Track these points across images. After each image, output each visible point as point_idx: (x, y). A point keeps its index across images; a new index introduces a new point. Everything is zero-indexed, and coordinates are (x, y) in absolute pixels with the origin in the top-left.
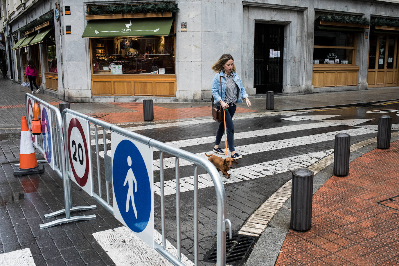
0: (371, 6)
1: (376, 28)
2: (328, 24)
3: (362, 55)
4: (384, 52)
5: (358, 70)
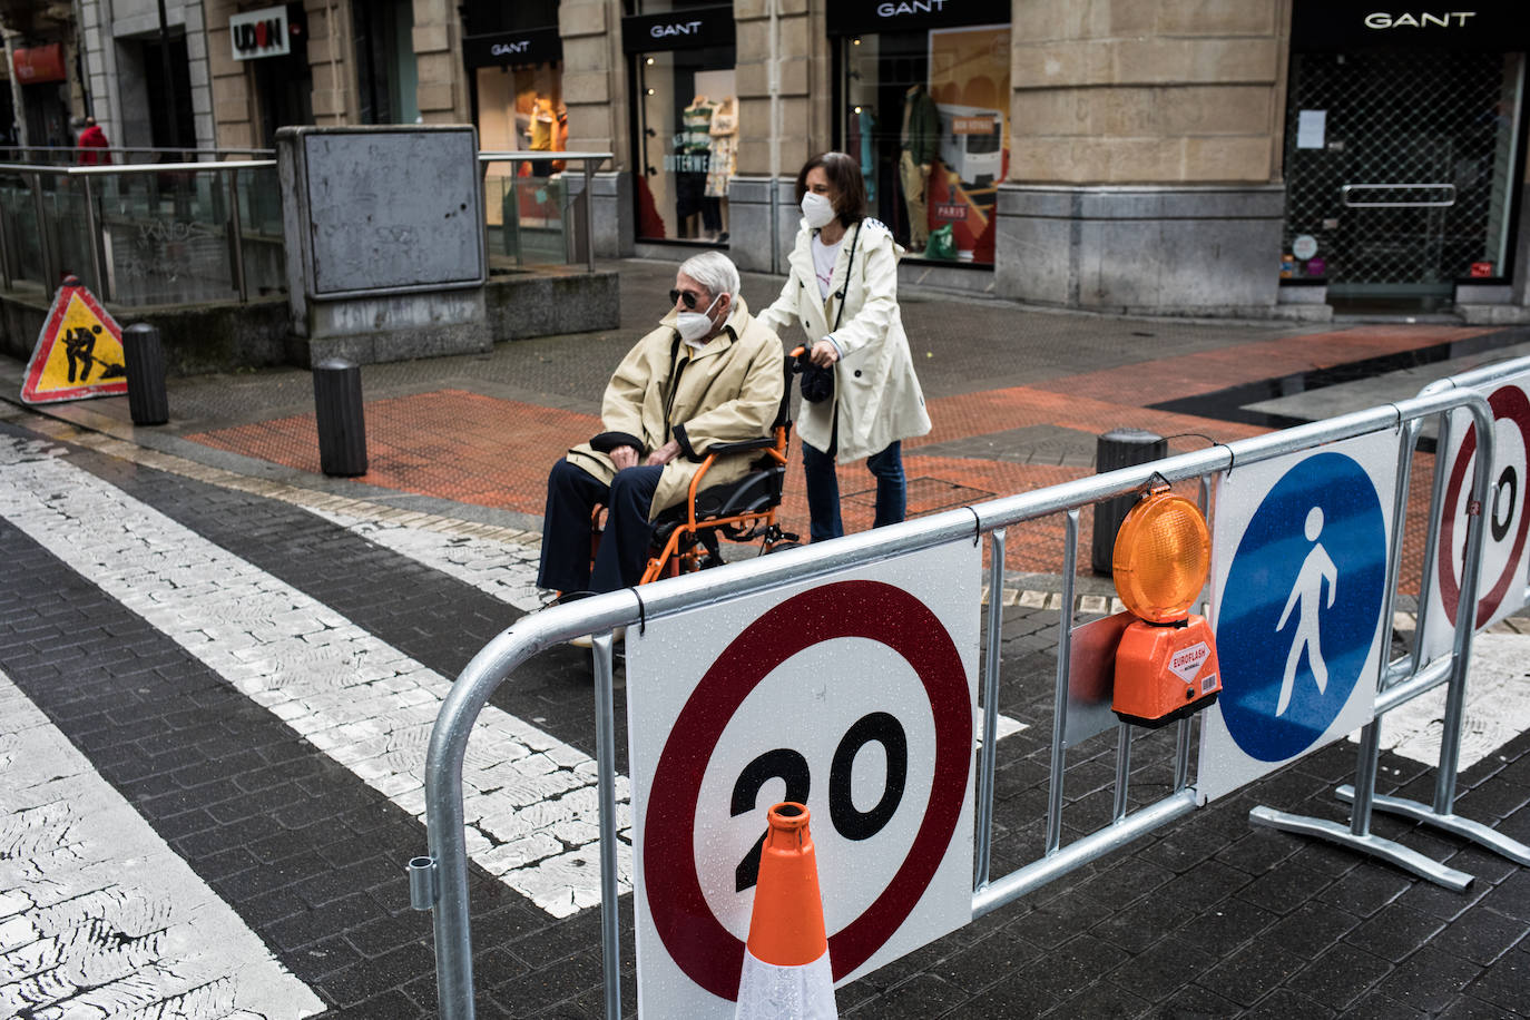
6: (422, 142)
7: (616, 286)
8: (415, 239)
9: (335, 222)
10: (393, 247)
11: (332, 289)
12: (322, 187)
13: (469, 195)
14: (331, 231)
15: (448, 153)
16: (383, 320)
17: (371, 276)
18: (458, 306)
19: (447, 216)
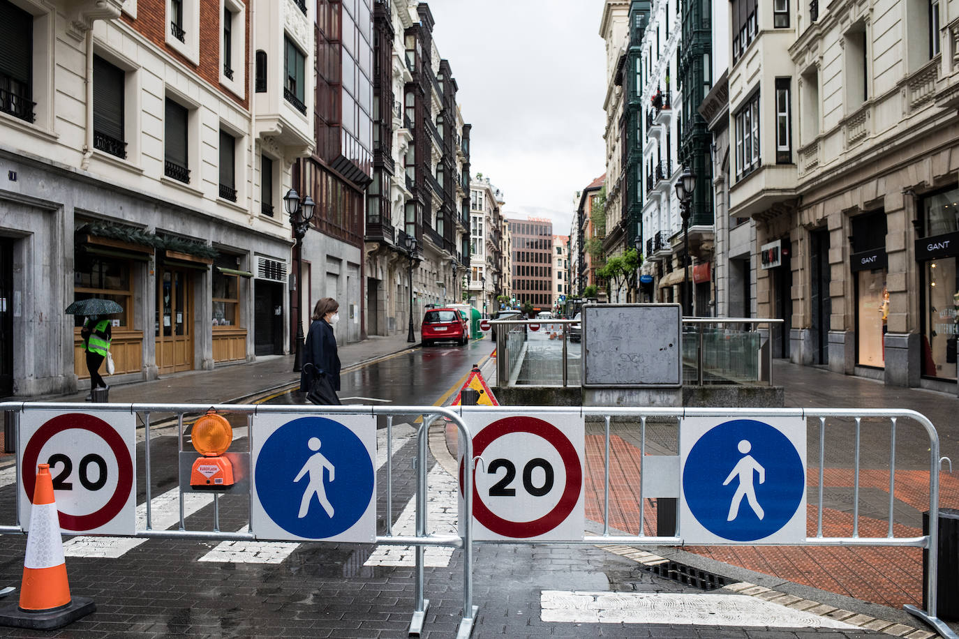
0: (155, 211)
1: (168, 254)
2: (101, 242)
3: (146, 308)
4: (170, 301)
5: (142, 339)
6: (649, 312)
7: (782, 395)
8: (641, 361)
9: (598, 350)
10: (629, 364)
11: (594, 382)
12: (593, 333)
13: (675, 339)
14: (596, 354)
15: (663, 318)
16: (622, 400)
17: (616, 378)
18: (666, 397)
19: (661, 350)
